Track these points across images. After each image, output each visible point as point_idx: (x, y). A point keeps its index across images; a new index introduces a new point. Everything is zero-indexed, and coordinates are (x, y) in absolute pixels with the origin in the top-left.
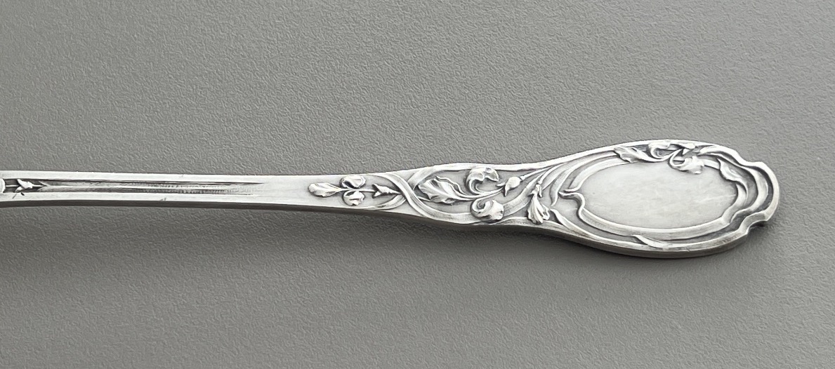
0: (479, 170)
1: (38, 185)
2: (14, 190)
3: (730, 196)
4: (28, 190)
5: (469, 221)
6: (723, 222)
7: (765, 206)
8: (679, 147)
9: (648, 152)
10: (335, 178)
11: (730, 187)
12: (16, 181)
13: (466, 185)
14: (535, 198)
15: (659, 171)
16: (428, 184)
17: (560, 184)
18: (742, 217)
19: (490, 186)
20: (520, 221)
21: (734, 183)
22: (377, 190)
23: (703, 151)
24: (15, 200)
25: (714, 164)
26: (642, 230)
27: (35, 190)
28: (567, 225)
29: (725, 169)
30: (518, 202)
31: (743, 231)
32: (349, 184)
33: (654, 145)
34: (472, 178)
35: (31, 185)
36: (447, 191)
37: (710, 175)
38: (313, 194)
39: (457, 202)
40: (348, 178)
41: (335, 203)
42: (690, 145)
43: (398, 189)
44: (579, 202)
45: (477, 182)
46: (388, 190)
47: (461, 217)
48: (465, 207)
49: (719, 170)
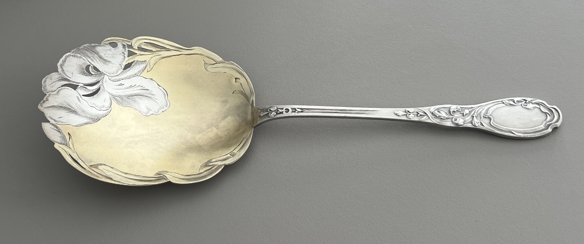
0: (454, 107)
1: (302, 110)
2: (295, 112)
3: (545, 118)
4: (299, 112)
5: (452, 125)
6: (542, 127)
7: (557, 121)
8: (525, 100)
9: (514, 102)
10: (403, 109)
11: (544, 114)
12: (295, 109)
13: (450, 112)
14: (475, 118)
15: (518, 108)
16: (436, 112)
17: (483, 112)
18: (549, 125)
19: (458, 113)
20: (470, 125)
21: (546, 113)
22: (418, 113)
23: (534, 102)
24: (296, 115)
25: (538, 106)
26: (514, 129)
27: (302, 112)
28: (486, 127)
29: (542, 108)
30: (469, 118)
31: (550, 130)
32: (409, 112)
33: (516, 99)
34: (452, 110)
35: (300, 110)
36: (443, 114)
37: (537, 110)
38: (396, 114)
39: (447, 118)
40: (408, 109)
41: (404, 118)
42: (529, 99)
43: (425, 113)
44: (490, 119)
45: (454, 111)
46: (422, 114)
47: (449, 124)
48: (450, 120)
49: (540, 109)
